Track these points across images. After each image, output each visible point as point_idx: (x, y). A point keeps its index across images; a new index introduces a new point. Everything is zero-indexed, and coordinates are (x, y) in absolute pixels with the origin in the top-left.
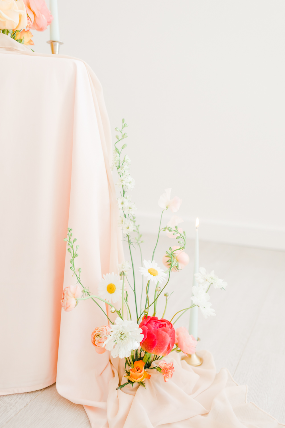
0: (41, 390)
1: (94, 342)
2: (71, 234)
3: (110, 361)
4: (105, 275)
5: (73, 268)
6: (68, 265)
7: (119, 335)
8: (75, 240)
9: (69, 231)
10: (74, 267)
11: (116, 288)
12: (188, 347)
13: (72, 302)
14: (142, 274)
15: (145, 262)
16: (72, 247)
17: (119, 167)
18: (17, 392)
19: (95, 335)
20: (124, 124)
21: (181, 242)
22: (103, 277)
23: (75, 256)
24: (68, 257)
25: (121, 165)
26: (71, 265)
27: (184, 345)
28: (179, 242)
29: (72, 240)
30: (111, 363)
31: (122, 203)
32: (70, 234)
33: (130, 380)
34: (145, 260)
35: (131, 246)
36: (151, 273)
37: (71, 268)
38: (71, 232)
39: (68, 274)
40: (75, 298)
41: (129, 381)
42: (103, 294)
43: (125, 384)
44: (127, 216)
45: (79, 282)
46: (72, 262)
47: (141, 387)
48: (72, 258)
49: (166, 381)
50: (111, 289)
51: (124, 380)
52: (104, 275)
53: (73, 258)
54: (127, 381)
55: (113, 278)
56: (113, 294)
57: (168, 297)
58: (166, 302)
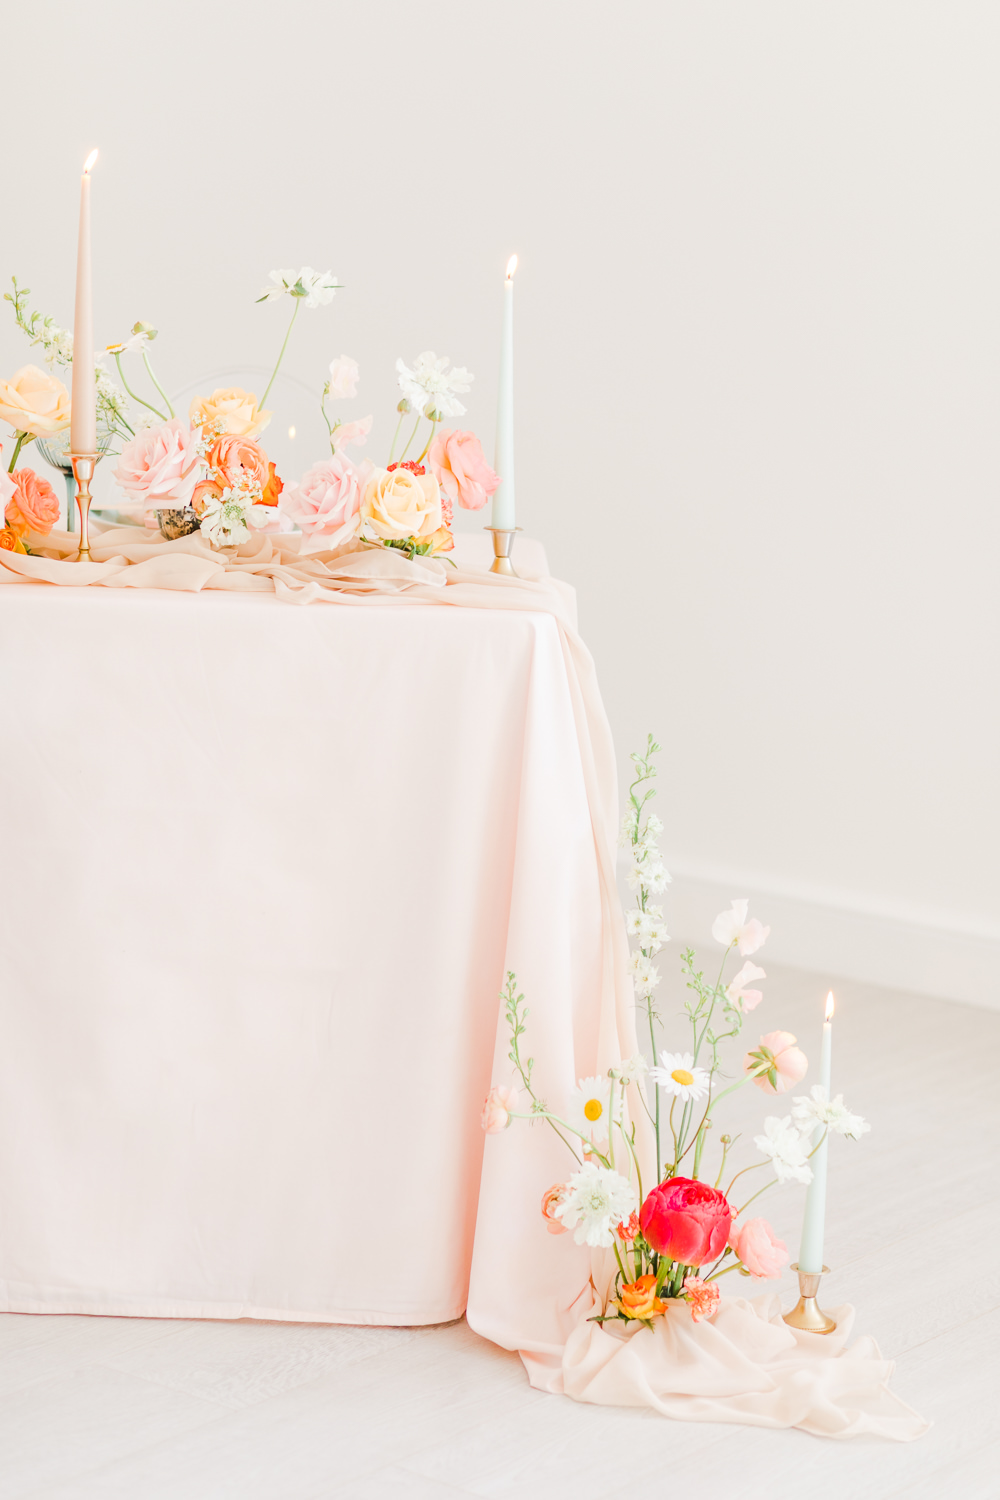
0: (435, 1326)
1: (546, 1209)
2: (514, 985)
3: (591, 1280)
4: (584, 1080)
5: (515, 1056)
6: (502, 1048)
7: (590, 1198)
8: (521, 997)
9: (511, 978)
10: (517, 1054)
11: (602, 1110)
12: (758, 1257)
13: (501, 1117)
14: (655, 1080)
15: (665, 1057)
16: (514, 1011)
17: (636, 840)
18: (370, 1323)
19: (549, 1198)
20: (652, 744)
21: (732, 1019)
22: (578, 1085)
23: (519, 1030)
24: (505, 1031)
25: (639, 836)
26: (511, 1049)
27: (749, 1251)
28: (727, 1019)
29: (515, 996)
30: (593, 1286)
31: (638, 923)
32: (511, 984)
33: (623, 1312)
34: (665, 1052)
35: (655, 1021)
36: (677, 1080)
37: (510, 1055)
38: (514, 980)
39: (503, 1067)
40: (506, 1109)
41: (621, 1315)
42: (575, 1119)
43: (610, 1318)
44: (648, 953)
45: (528, 1087)
46: (514, 1042)
47: (645, 1330)
48: (514, 1035)
49: (695, 1320)
50: (592, 1111)
51: (612, 1311)
52: (581, 1081)
53: (516, 1034)
54: (616, 1314)
55: (597, 1088)
56: (596, 1122)
57: (728, 1145)
58: (724, 1157)
